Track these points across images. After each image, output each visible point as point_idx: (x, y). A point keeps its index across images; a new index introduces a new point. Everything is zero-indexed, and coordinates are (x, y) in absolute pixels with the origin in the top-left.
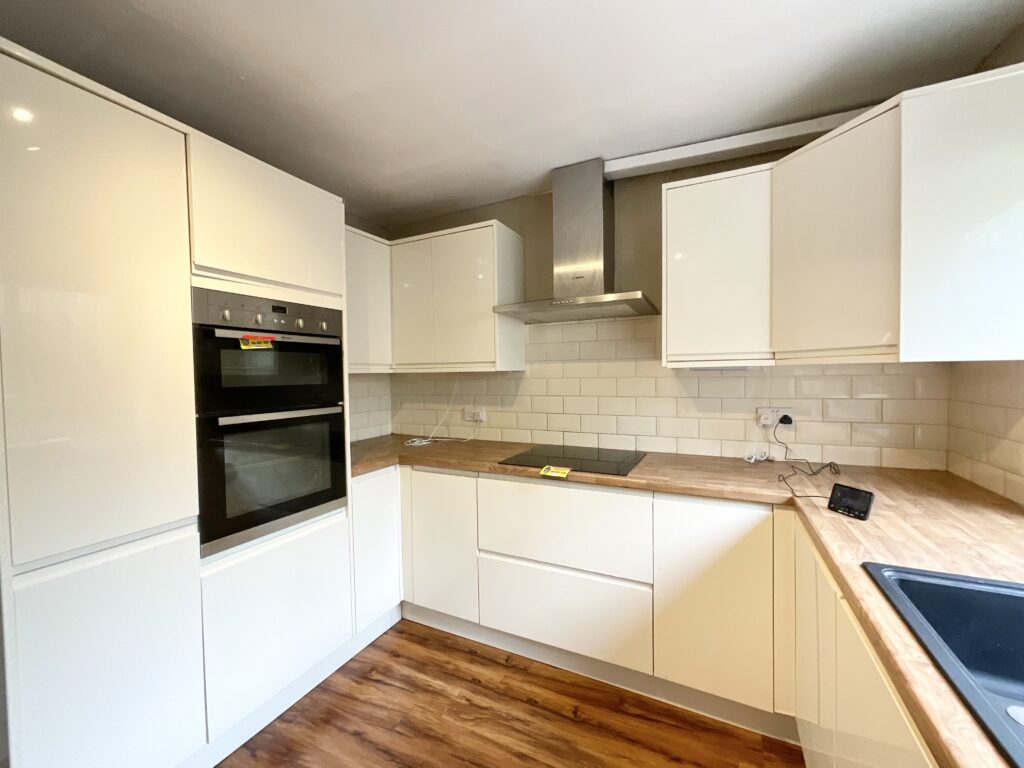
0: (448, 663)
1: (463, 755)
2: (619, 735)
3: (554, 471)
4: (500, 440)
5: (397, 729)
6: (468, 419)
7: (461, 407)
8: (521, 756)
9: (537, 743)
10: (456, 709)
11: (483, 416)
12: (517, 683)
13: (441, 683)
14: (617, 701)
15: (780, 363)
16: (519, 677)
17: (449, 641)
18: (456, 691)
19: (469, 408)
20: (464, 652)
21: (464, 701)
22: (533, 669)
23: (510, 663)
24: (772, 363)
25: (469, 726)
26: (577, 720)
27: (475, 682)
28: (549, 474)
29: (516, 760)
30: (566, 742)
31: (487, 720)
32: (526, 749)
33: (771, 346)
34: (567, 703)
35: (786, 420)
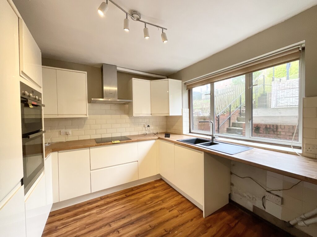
0: (84, 209)
1: (111, 216)
2: (137, 193)
3: (116, 142)
4: (78, 140)
5: (87, 227)
6: (63, 134)
7: (59, 130)
8: (123, 207)
9: (124, 204)
10: (97, 213)
11: (70, 133)
12: (108, 200)
13: (88, 213)
14: (132, 189)
15: (153, 116)
16: (108, 199)
17: (78, 206)
18: (94, 211)
19: (63, 131)
20: (85, 205)
21: (99, 211)
22: (109, 196)
23: (101, 199)
24: (151, 116)
25: (106, 212)
26: (127, 196)
27: (97, 207)
28: (115, 142)
29: (123, 209)
30: (129, 200)
31: (109, 209)
32: (123, 206)
33: (151, 112)
34: (123, 196)
35: (148, 126)
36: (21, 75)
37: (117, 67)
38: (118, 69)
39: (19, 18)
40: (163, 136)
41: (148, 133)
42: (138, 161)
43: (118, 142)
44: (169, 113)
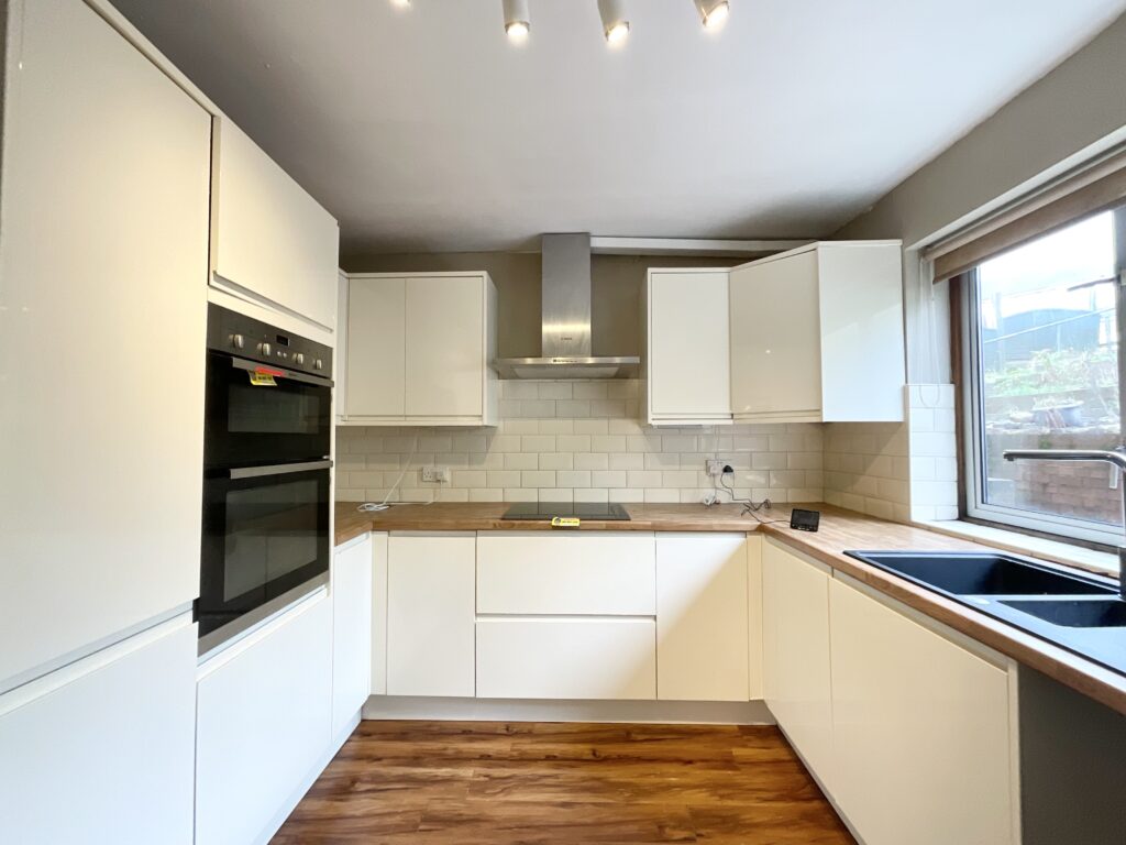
0: (445, 749)
1: (508, 825)
2: (639, 760)
3: (564, 522)
4: (466, 500)
5: (421, 827)
6: (428, 479)
7: (419, 466)
8: (564, 805)
9: (573, 790)
10: (477, 788)
11: (447, 476)
12: (528, 746)
13: (449, 770)
14: (626, 734)
15: (737, 422)
16: (529, 740)
17: (435, 728)
18: (468, 772)
19: (429, 468)
20: (457, 734)
21: (482, 779)
22: (537, 729)
23: (510, 731)
24: (731, 422)
25: (501, 798)
26: (597, 760)
27: (485, 758)
28: (561, 524)
29: (562, 810)
30: (598, 779)
31: (516, 787)
32: (567, 798)
33: (731, 408)
34: (583, 749)
35: (727, 470)
36: (213, 283)
37: (593, 239)
38: (597, 243)
39: (212, 116)
40: (782, 523)
41: (723, 498)
42: (655, 618)
43: (575, 522)
44: (820, 410)
